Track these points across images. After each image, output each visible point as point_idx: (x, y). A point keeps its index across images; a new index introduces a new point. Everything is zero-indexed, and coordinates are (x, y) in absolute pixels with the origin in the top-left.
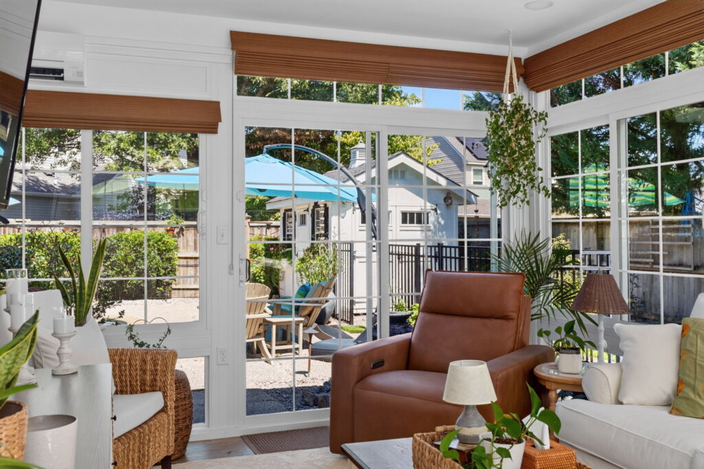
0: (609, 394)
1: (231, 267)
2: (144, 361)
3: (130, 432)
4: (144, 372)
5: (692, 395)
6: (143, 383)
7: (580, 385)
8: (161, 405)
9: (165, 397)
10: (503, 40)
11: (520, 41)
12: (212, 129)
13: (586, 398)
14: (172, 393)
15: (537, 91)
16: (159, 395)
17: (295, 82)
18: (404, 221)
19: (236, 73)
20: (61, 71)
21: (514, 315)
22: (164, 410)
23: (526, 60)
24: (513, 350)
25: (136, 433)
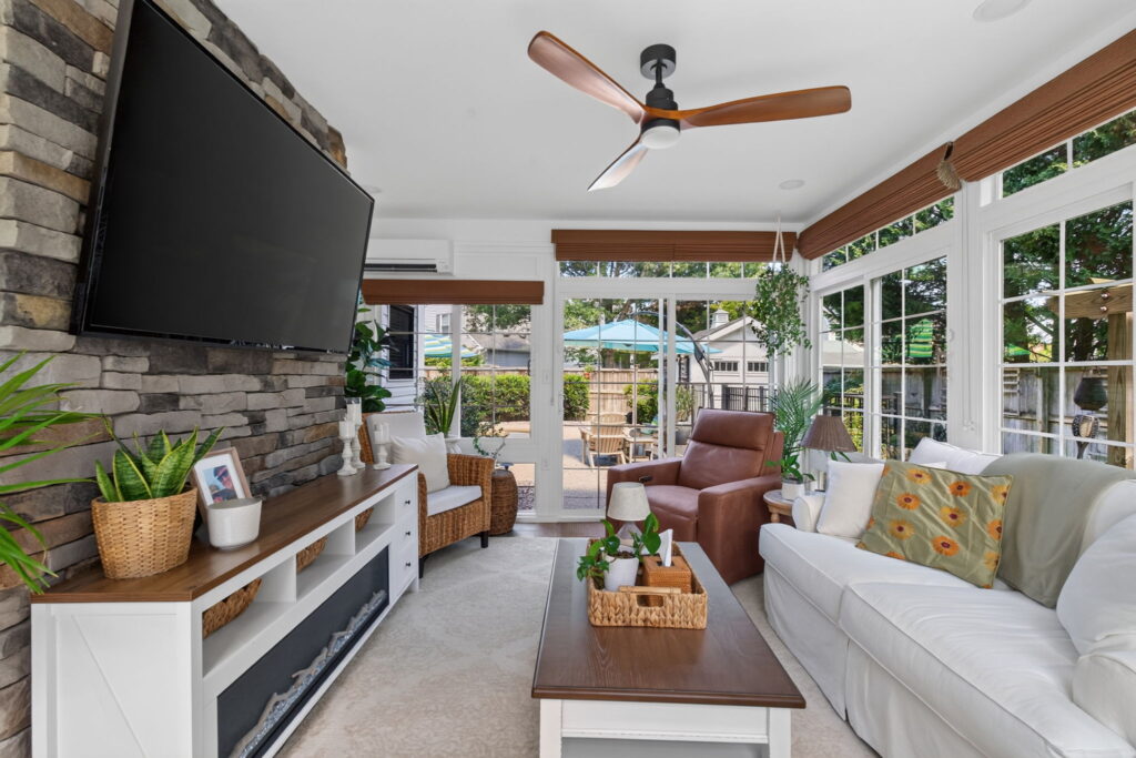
0: (810, 523)
1: (552, 400)
2: (471, 464)
3: (445, 512)
4: (471, 471)
5: (879, 533)
6: (470, 479)
7: (790, 509)
8: (480, 495)
9: (482, 490)
10: (772, 219)
11: (785, 219)
12: (539, 300)
13: (794, 526)
14: (489, 488)
15: (811, 259)
16: (478, 488)
17: (678, 266)
18: (750, 369)
19: (557, 260)
20: (434, 266)
21: (763, 447)
22: (481, 499)
23: (802, 234)
24: (758, 476)
25: (451, 514)
